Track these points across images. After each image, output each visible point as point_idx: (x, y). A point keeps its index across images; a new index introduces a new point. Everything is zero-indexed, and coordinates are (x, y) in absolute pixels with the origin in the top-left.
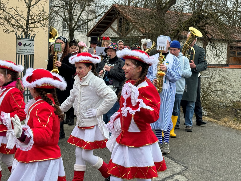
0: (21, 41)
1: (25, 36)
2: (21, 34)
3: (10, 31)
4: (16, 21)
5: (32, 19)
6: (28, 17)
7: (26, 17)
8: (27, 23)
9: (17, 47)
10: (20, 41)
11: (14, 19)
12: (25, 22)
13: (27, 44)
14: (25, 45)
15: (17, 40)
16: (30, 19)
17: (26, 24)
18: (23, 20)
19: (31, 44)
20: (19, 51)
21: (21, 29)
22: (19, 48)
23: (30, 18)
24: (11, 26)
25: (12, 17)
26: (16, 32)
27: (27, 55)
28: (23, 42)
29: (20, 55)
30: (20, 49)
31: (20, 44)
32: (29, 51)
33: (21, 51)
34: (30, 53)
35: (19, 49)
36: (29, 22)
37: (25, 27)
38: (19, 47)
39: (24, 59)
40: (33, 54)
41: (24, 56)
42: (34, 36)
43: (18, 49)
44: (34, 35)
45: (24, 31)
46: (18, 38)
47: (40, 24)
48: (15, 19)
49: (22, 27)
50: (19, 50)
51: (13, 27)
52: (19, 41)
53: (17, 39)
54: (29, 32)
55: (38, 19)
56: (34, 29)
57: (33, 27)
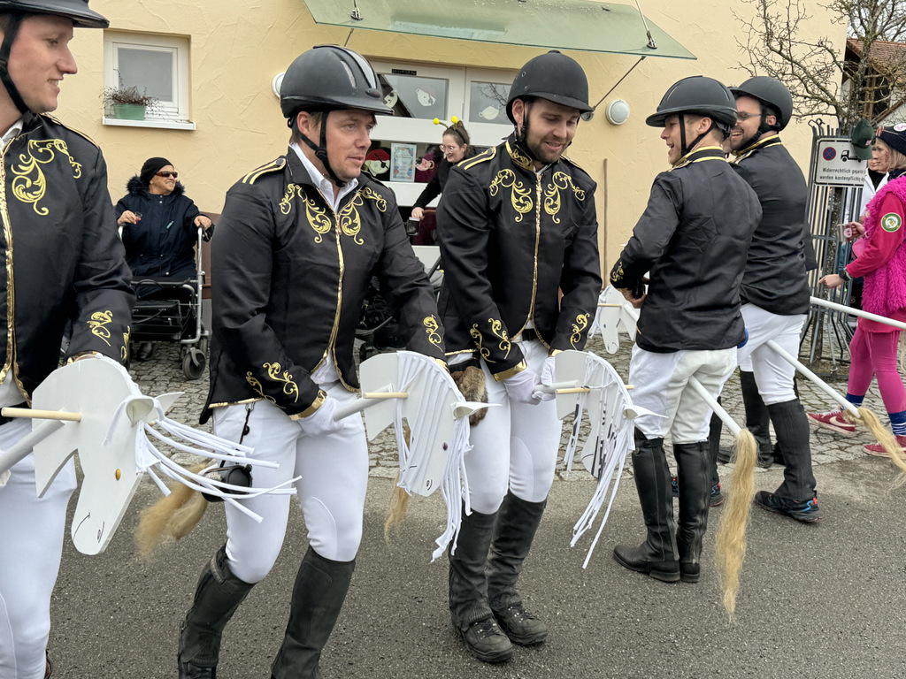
0: (833, 145)
10: (830, 145)
14: (846, 158)
15: (815, 143)
22: (828, 167)
28: (840, 148)
30: (830, 171)
31: (829, 154)
35: (824, 170)
38: (823, 163)
43: (820, 169)
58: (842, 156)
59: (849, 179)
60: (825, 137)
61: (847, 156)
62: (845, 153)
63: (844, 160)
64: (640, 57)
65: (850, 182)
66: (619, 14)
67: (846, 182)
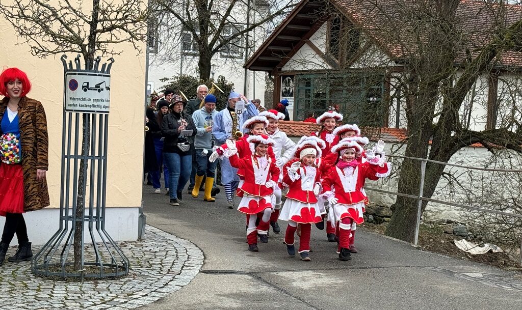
0: (77, 78)
1: (86, 65)
2: (76, 60)
3: (49, 52)
4: (63, 26)
5: (105, 19)
6: (95, 15)
7: (91, 14)
8: (91, 31)
9: (65, 92)
10: (73, 77)
11: (59, 19)
12: (88, 27)
13: (92, 85)
14: (86, 88)
15: (65, 76)
16: (100, 21)
17: (88, 34)
18: (81, 22)
19: (101, 86)
20: (71, 102)
21: (75, 46)
22: (72, 96)
23: (100, 17)
24: (51, 39)
25: (55, 14)
26: (63, 53)
27: (91, 114)
28: (81, 80)
29: (74, 114)
30: (75, 99)
31: (73, 85)
32: (96, 103)
33: (77, 102)
34: (99, 109)
35: (71, 99)
36: (97, 29)
37: (86, 42)
38: (70, 93)
39: (84, 125)
40: (107, 110)
41: (84, 115)
42: (110, 65)
43: (68, 98)
44: (110, 61)
45: (83, 51)
46: (69, 68)
47: (126, 31)
48: (61, 21)
49: (77, 40)
51: (56, 41)
52: (69, 78)
53: (65, 73)
54: (98, 53)
55: (120, 20)
56: (110, 47)
57: (108, 42)
58: (83, 87)
59: (90, 106)
60: (69, 71)
61: (87, 86)
62: (86, 84)
63: (85, 90)
65: (92, 109)
67: (88, 109)
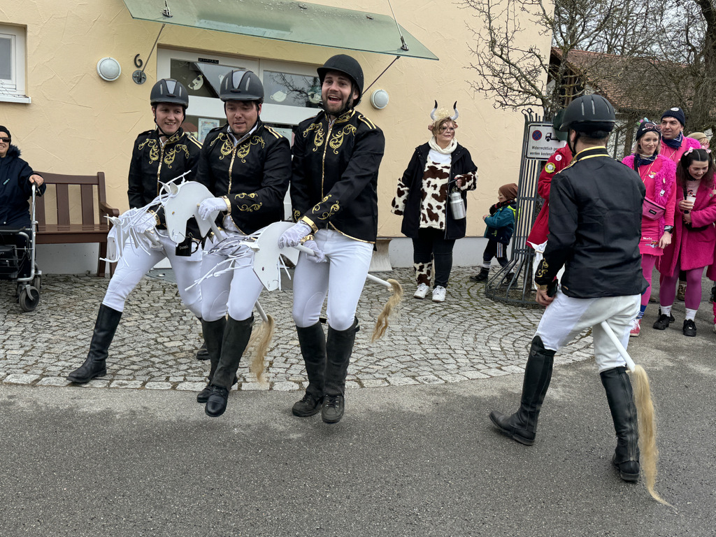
0: (540, 129)
9: (525, 141)
10: (537, 128)
14: (549, 138)
15: (527, 127)
20: (534, 151)
22: (536, 145)
28: (544, 131)
30: (537, 148)
31: (537, 136)
33: (538, 151)
35: (533, 147)
38: (532, 142)
43: (530, 147)
46: (534, 120)
50: (530, 150)
52: (533, 129)
58: (546, 137)
60: (534, 122)
62: (549, 135)
64: (396, 57)
66: (379, 22)
